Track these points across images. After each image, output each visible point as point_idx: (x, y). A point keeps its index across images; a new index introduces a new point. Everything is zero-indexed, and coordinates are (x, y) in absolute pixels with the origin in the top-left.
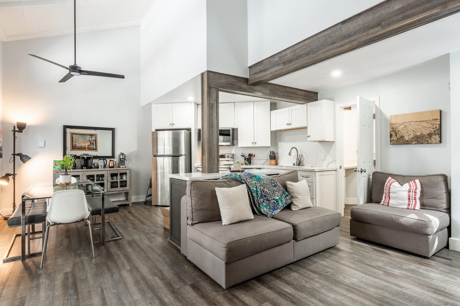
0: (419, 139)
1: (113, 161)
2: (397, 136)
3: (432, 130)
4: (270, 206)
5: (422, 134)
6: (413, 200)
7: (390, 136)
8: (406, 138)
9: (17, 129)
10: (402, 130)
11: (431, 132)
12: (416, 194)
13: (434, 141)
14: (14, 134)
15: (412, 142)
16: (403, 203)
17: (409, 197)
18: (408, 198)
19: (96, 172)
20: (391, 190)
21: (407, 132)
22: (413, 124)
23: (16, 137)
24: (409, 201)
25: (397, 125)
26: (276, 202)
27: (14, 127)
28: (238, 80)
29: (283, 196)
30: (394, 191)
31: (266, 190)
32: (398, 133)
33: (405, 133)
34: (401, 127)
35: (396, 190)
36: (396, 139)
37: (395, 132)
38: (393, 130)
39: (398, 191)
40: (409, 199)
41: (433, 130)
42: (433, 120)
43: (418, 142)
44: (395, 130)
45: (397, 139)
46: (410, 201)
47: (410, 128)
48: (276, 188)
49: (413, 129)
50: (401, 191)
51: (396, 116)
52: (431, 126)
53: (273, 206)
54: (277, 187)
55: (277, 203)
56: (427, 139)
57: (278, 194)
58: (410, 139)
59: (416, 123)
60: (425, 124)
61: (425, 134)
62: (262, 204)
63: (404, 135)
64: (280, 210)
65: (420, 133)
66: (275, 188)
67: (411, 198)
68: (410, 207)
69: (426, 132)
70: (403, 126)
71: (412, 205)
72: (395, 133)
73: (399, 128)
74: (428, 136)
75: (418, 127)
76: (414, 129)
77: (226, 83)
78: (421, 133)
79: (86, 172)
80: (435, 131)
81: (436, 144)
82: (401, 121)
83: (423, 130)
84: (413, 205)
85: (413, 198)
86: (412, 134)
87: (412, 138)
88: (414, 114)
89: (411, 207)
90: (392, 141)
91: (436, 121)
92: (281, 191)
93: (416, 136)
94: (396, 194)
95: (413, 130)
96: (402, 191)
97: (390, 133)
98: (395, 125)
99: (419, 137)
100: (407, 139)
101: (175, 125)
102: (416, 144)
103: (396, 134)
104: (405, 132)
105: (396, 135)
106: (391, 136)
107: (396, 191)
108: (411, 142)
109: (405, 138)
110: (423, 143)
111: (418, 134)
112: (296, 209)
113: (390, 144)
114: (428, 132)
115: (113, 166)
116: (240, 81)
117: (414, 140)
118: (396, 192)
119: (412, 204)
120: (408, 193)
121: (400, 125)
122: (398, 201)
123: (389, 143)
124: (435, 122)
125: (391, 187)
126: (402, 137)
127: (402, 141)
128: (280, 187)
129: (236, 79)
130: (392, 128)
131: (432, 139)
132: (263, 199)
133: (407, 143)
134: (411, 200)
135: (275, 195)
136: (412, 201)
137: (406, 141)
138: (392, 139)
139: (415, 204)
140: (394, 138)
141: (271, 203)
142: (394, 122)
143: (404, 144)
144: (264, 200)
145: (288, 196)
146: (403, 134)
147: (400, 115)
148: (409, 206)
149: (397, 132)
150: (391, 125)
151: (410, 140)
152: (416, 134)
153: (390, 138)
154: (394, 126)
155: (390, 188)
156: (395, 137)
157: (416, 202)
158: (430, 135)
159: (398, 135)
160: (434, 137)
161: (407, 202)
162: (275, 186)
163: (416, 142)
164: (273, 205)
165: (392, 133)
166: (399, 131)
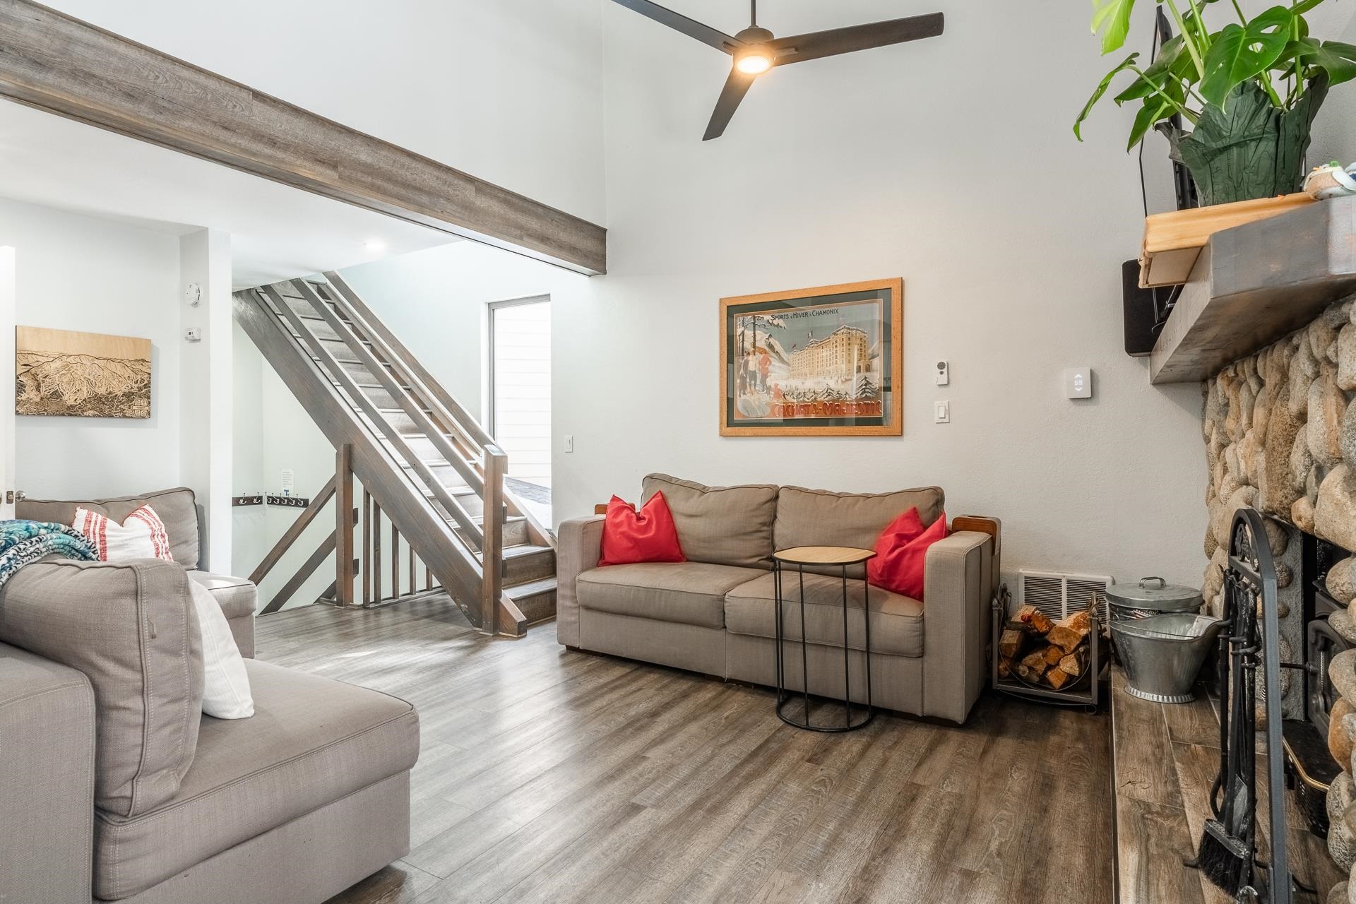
0: (103, 403)
2: (39, 391)
3: (134, 385)
5: (110, 393)
7: (17, 388)
8: (69, 399)
10: (58, 375)
11: (132, 391)
12: (165, 540)
13: (138, 413)
15: (86, 411)
20: (110, 541)
21: (72, 382)
22: (89, 364)
25: (40, 358)
30: (121, 543)
32: (43, 382)
33: (65, 386)
34: (53, 365)
36: (38, 399)
37: (35, 377)
38: (28, 371)
40: (158, 554)
41: (137, 385)
42: (137, 360)
43: (101, 410)
44: (33, 371)
45: (42, 399)
47: (79, 372)
49: (89, 377)
51: (37, 330)
52: (133, 375)
56: (122, 406)
58: (80, 401)
59: (96, 361)
60: (119, 369)
61: (118, 393)
63: (62, 391)
65: (105, 389)
69: (120, 389)
70: (58, 364)
72: (36, 380)
73: (46, 367)
74: (124, 399)
75: (101, 372)
76: (91, 377)
78: (109, 390)
80: (140, 389)
81: (143, 420)
82: (55, 349)
83: (114, 383)
85: (164, 551)
86: (84, 389)
87: (85, 400)
88: (93, 336)
90: (24, 405)
91: (142, 364)
93: (96, 395)
94: (127, 550)
95: (88, 380)
97: (17, 378)
98: (33, 356)
99: (103, 400)
100: (71, 402)
102: (94, 416)
103: (39, 384)
104: (65, 381)
105: (38, 388)
106: (20, 388)
107: (126, 540)
108: (83, 412)
109: (63, 398)
110: (113, 416)
111: (102, 391)
113: (17, 412)
114: (124, 389)
117: (89, 406)
120: (152, 539)
121: (52, 359)
123: (14, 408)
124: (140, 367)
125: (107, 532)
126: (57, 395)
127: (54, 407)
130: (25, 365)
131: (135, 408)
133: (72, 412)
137: (68, 408)
138: (24, 397)
140: (31, 394)
142: (29, 346)
143: (63, 415)
146: (60, 387)
147: (50, 331)
149: (40, 377)
150: (20, 353)
151: (80, 404)
152: (97, 390)
153: (17, 395)
154: (31, 360)
155: (104, 536)
156: (35, 392)
158: (129, 396)
159: (43, 389)
160: (138, 401)
163: (96, 413)
165: (21, 378)
166: (47, 376)
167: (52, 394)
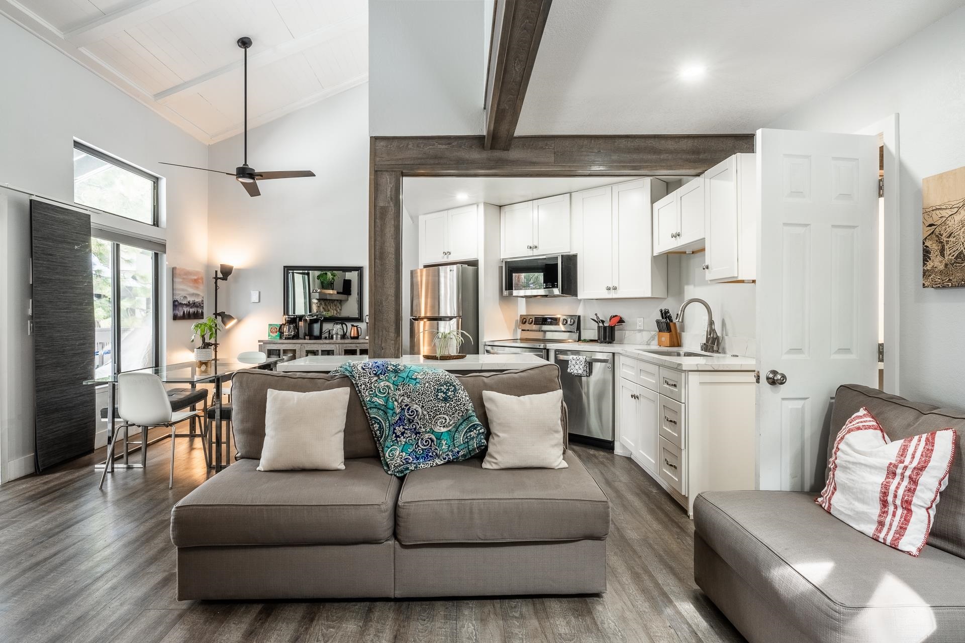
1: (357, 326)
2: (944, 257)
4: (418, 446)
6: (900, 511)
7: (924, 255)
9: (220, 275)
10: (962, 230)
12: (915, 490)
14: (216, 283)
16: (863, 513)
17: (885, 494)
18: (880, 500)
19: (320, 346)
20: (839, 456)
23: (218, 288)
24: (884, 513)
25: (944, 213)
26: (435, 439)
27: (216, 272)
28: (455, 143)
29: (463, 427)
31: (416, 406)
32: (947, 242)
34: (957, 218)
35: (851, 459)
36: (942, 267)
37: (939, 238)
38: (933, 232)
39: (854, 463)
40: (884, 503)
44: (937, 232)
45: (946, 265)
46: (887, 512)
48: (448, 404)
50: (863, 467)
51: (941, 176)
53: (425, 449)
54: (452, 403)
55: (439, 441)
57: (448, 421)
62: (396, 440)
64: (442, 462)
66: (443, 405)
67: (890, 499)
68: (882, 535)
70: (962, 214)
71: (889, 529)
72: (940, 242)
73: (950, 222)
77: (420, 156)
79: (305, 345)
82: (957, 196)
84: (894, 528)
85: (900, 502)
89: (887, 534)
90: (930, 276)
92: (460, 415)
94: (851, 476)
96: (866, 465)
97: (924, 243)
98: (938, 212)
101: (452, 254)
103: (943, 247)
105: (942, 253)
106: (926, 253)
112: (492, 465)
113: (924, 284)
115: (356, 335)
116: (460, 147)
118: (849, 468)
119: (891, 525)
120: (887, 477)
121: (956, 210)
122: (851, 503)
123: (921, 281)
125: (841, 445)
126: (962, 257)
127: (959, 275)
128: (459, 403)
129: (449, 144)
130: (931, 225)
132: (404, 428)
134: (891, 509)
135: (436, 423)
136: (894, 515)
138: (929, 266)
139: (901, 528)
140: (936, 261)
141: (422, 439)
142: (934, 199)
144: (406, 429)
145: (475, 429)
148: (880, 532)
149: (944, 238)
150: (926, 212)
153: (924, 264)
154: (936, 217)
156: (939, 258)
157: (905, 520)
159: (947, 252)
161: (875, 510)
162: (445, 400)
164: (427, 445)
165: (928, 243)
166: (950, 235)
167: (956, 258)
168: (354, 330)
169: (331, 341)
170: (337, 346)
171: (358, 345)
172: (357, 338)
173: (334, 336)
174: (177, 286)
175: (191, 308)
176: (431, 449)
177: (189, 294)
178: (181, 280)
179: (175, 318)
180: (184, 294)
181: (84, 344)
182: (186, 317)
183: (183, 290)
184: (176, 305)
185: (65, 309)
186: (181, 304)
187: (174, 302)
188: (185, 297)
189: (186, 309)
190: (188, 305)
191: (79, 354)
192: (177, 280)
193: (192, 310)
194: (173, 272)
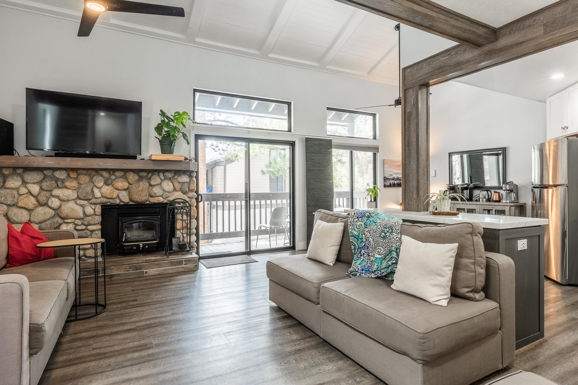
1: (499, 193)
4: (367, 264)
26: (374, 261)
29: (388, 257)
31: (371, 239)
48: (384, 241)
53: (369, 266)
54: (387, 240)
55: (374, 263)
57: (382, 251)
62: (360, 257)
64: (374, 277)
66: (382, 241)
92: (389, 249)
128: (390, 241)
132: (365, 251)
135: (377, 251)
141: (370, 260)
144: (365, 252)
145: (392, 259)
162: (384, 238)
164: (371, 264)
168: (496, 196)
169: (478, 203)
170: (478, 206)
171: (493, 206)
172: (499, 201)
173: (481, 200)
174: (385, 169)
175: (396, 181)
176: (371, 267)
177: (393, 173)
178: (388, 166)
179: (385, 186)
180: (390, 173)
181: (328, 197)
182: (392, 186)
183: (389, 171)
184: (385, 179)
185: (320, 182)
186: (388, 179)
187: (384, 177)
188: (391, 175)
189: (392, 182)
190: (394, 179)
191: (325, 201)
192: (385, 166)
193: (396, 182)
194: (384, 162)
